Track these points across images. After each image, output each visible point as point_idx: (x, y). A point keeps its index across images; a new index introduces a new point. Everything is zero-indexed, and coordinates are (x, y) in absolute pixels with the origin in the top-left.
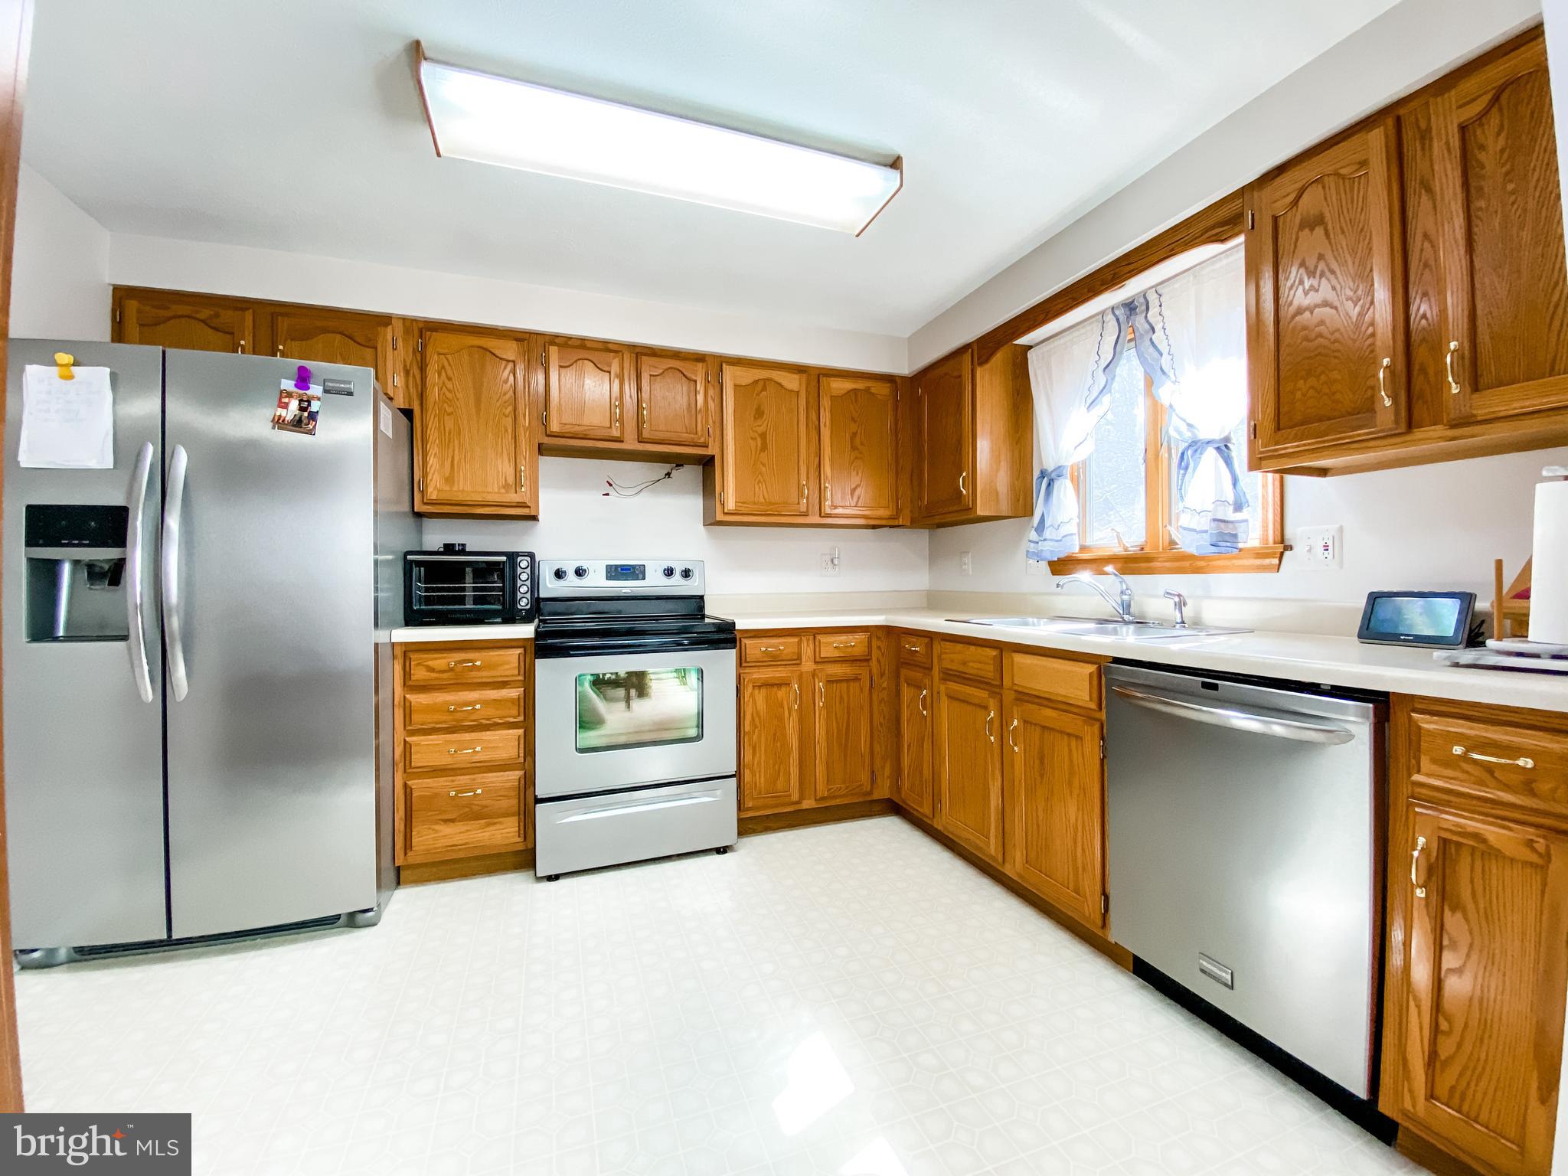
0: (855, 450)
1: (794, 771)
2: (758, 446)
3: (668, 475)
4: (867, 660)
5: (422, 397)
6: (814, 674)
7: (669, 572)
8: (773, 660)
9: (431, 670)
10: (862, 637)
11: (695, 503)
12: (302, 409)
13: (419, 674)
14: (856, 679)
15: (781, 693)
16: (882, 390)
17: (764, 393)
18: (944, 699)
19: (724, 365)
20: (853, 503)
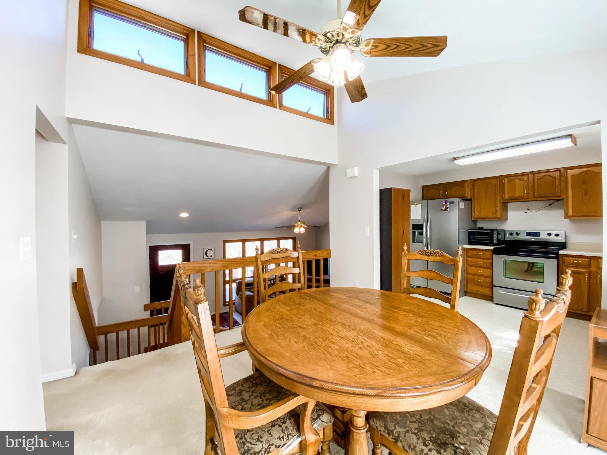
2: (583, 193)
3: (551, 204)
5: (474, 196)
7: (550, 235)
8: (577, 265)
9: (471, 254)
12: (446, 207)
13: (469, 254)
19: (567, 170)
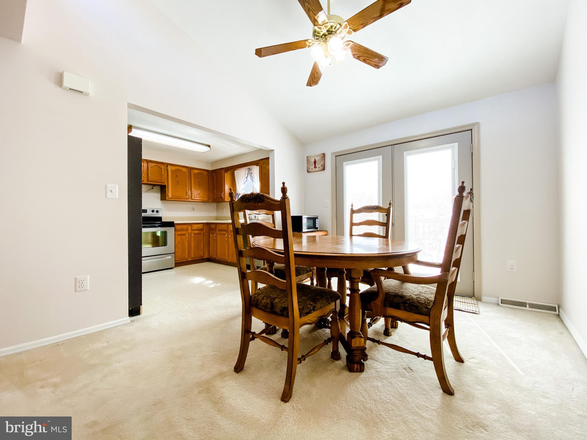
0: (200, 185)
1: (187, 253)
2: (176, 183)
3: (153, 188)
4: (203, 230)
6: (191, 233)
7: (153, 211)
8: (182, 230)
10: (202, 225)
11: (158, 195)
14: (200, 234)
15: (184, 237)
16: (206, 173)
17: (178, 172)
18: (219, 235)
19: (169, 166)
20: (199, 197)
